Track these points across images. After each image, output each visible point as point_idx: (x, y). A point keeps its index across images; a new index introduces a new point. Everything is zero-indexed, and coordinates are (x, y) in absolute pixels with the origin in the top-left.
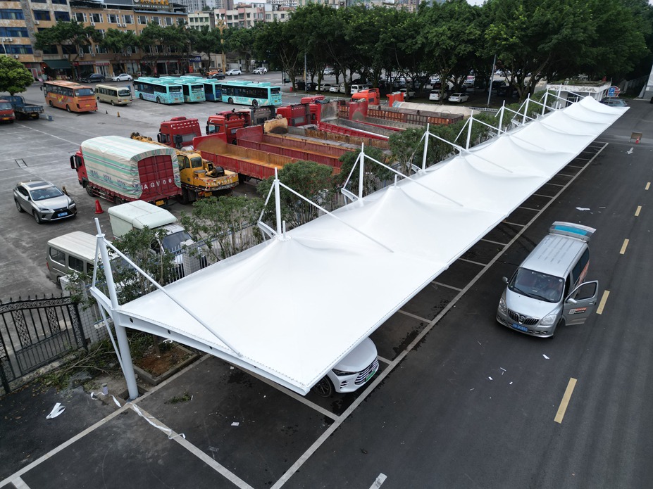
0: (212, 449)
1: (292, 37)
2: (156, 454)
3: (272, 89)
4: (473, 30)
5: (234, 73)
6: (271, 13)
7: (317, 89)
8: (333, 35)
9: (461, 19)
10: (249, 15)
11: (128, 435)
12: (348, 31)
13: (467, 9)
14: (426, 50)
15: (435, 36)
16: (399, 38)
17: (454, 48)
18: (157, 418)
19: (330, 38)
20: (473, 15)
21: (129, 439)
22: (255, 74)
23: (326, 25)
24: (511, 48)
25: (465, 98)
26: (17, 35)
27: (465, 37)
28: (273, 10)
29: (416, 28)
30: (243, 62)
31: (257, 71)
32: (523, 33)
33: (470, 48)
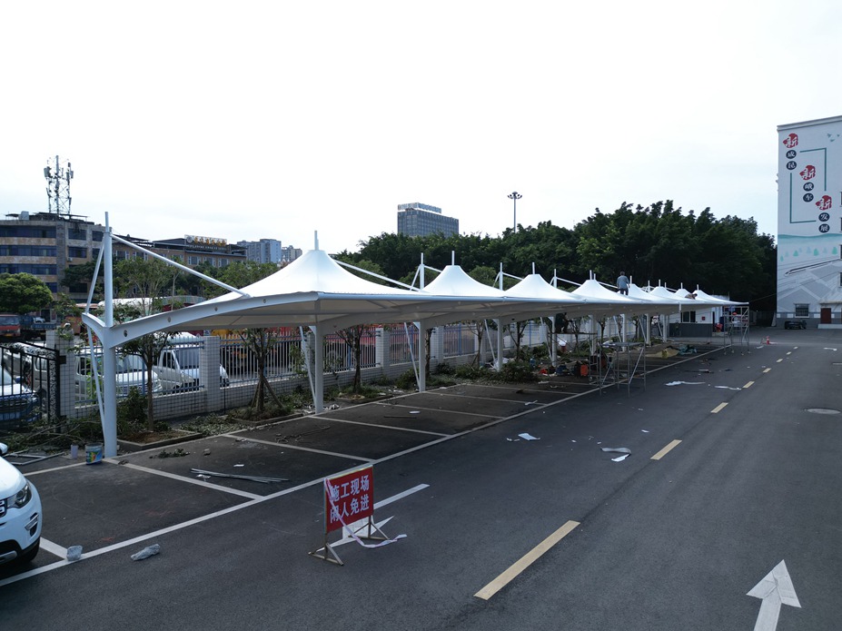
26: (43, 273)
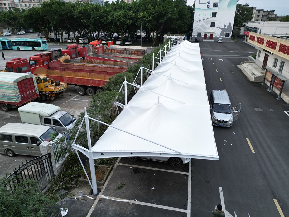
0: (153, 201)
1: (45, 16)
2: (131, 212)
3: (42, 42)
4: (131, 14)
5: (7, 34)
6: (19, 4)
7: (61, 41)
8: (67, 15)
9: (125, 9)
10: (5, 4)
11: (111, 209)
12: (75, 14)
13: (127, 5)
14: (113, 22)
15: (117, 16)
16: (101, 17)
17: (125, 22)
18: (117, 197)
19: (66, 17)
20: (130, 8)
21: (113, 210)
22: (18, 34)
23: (63, 10)
24: (149, 22)
25: (131, 43)
27: (129, 17)
28: (20, 2)
29: (107, 13)
30: (10, 28)
31: (20, 33)
32: (153, 16)
33: (132, 22)
